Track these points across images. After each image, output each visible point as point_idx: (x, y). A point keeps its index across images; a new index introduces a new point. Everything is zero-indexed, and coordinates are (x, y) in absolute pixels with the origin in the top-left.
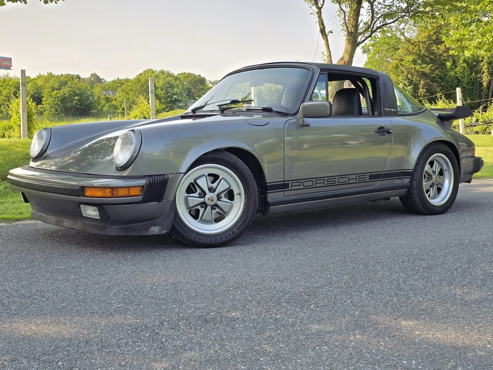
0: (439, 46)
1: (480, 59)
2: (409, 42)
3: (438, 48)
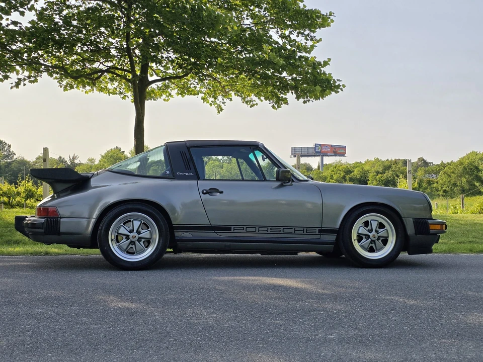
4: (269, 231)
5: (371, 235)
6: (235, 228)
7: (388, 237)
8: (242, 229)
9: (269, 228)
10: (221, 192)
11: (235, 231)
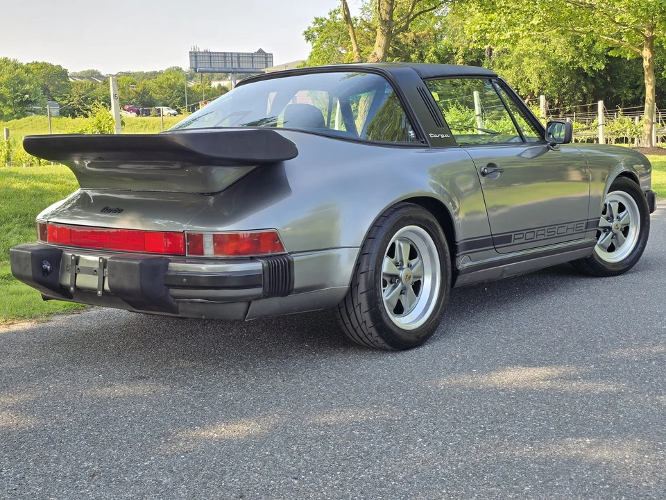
0: (406, 34)
1: (454, 51)
2: (369, 27)
3: (405, 36)
4: (546, 234)
5: (613, 225)
6: (516, 237)
7: (629, 224)
8: (521, 236)
9: (546, 229)
10: (501, 171)
11: (516, 242)
